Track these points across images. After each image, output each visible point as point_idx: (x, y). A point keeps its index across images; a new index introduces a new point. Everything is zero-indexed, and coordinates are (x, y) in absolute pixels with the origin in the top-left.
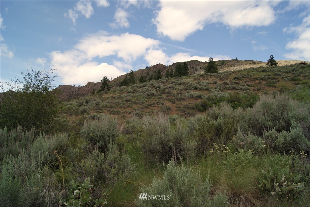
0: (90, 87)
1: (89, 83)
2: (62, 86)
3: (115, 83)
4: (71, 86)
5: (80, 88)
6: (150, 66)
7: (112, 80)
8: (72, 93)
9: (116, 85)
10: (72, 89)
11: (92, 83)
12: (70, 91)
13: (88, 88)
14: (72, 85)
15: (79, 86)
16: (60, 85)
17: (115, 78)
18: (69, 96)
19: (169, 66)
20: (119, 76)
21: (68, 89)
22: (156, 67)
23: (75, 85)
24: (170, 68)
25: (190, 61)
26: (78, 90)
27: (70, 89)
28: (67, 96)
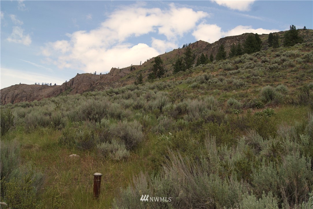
0: (114, 75)
1: (113, 70)
2: (80, 74)
3: (145, 67)
4: (91, 75)
5: (102, 76)
6: (188, 45)
7: (141, 64)
8: (93, 83)
9: (148, 70)
10: (93, 77)
11: (116, 70)
12: (91, 80)
13: (112, 75)
14: (93, 73)
15: (101, 74)
16: (78, 74)
17: (145, 62)
18: (89, 87)
19: (216, 42)
20: (149, 59)
21: (87, 78)
22: (196, 44)
23: (95, 73)
24: (217, 45)
25: (242, 35)
26: (99, 78)
27: (90, 78)
28: (87, 87)
